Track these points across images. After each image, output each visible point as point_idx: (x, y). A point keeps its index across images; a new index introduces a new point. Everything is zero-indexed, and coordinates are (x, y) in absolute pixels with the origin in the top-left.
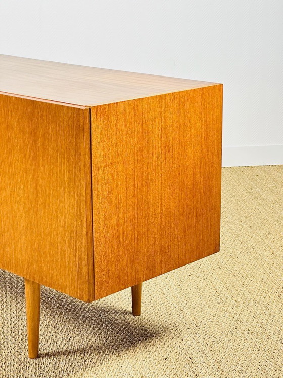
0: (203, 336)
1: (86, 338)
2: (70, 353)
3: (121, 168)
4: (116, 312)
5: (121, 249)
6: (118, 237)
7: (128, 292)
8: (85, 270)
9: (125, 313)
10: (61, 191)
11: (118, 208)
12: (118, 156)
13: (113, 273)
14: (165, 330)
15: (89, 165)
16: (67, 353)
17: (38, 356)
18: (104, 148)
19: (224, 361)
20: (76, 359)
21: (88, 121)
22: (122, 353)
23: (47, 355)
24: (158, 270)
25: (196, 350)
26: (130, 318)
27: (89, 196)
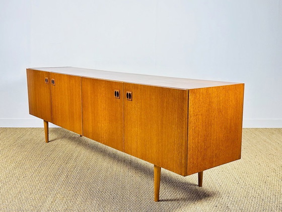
0: (232, 197)
1: (179, 195)
2: (172, 200)
3: (200, 117)
4: (191, 184)
5: (199, 154)
6: (198, 148)
7: (196, 175)
8: (183, 161)
9: (195, 185)
10: (174, 126)
11: (198, 135)
12: (199, 112)
13: (195, 164)
14: (214, 194)
15: (187, 115)
16: (171, 200)
17: (159, 201)
18: (193, 108)
19: (243, 209)
20: (175, 203)
21: (187, 96)
22: (196, 203)
23: (162, 200)
24: (214, 164)
25: (230, 203)
26: (197, 187)
27: (187, 128)
